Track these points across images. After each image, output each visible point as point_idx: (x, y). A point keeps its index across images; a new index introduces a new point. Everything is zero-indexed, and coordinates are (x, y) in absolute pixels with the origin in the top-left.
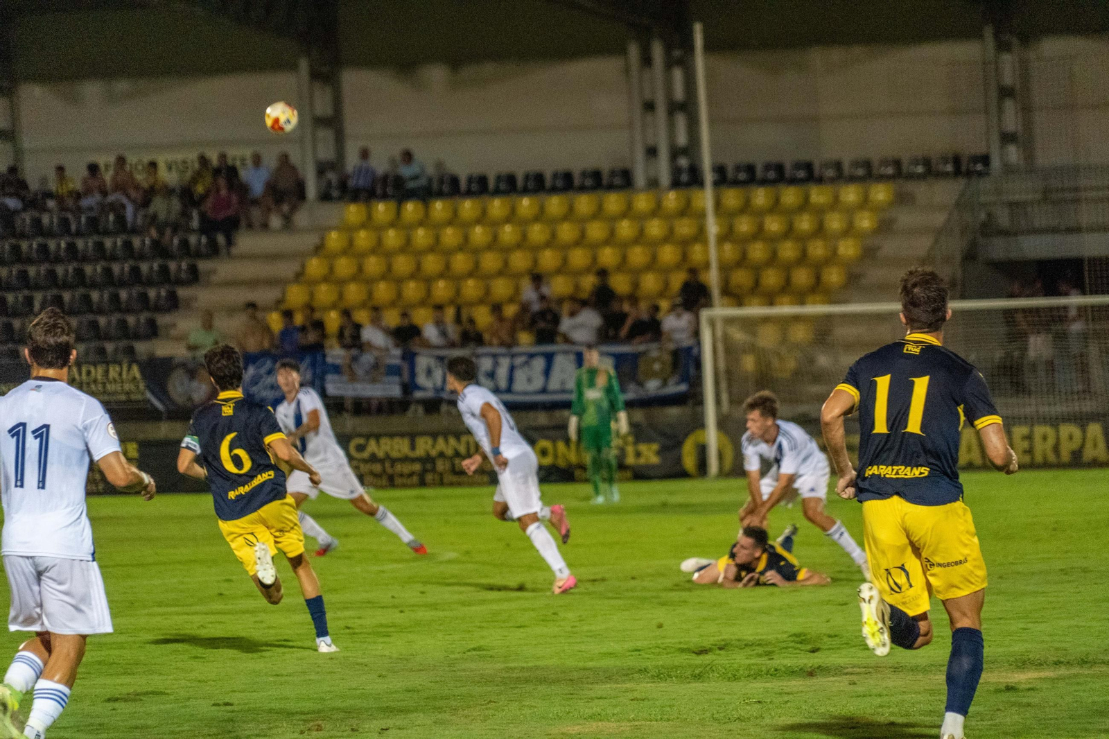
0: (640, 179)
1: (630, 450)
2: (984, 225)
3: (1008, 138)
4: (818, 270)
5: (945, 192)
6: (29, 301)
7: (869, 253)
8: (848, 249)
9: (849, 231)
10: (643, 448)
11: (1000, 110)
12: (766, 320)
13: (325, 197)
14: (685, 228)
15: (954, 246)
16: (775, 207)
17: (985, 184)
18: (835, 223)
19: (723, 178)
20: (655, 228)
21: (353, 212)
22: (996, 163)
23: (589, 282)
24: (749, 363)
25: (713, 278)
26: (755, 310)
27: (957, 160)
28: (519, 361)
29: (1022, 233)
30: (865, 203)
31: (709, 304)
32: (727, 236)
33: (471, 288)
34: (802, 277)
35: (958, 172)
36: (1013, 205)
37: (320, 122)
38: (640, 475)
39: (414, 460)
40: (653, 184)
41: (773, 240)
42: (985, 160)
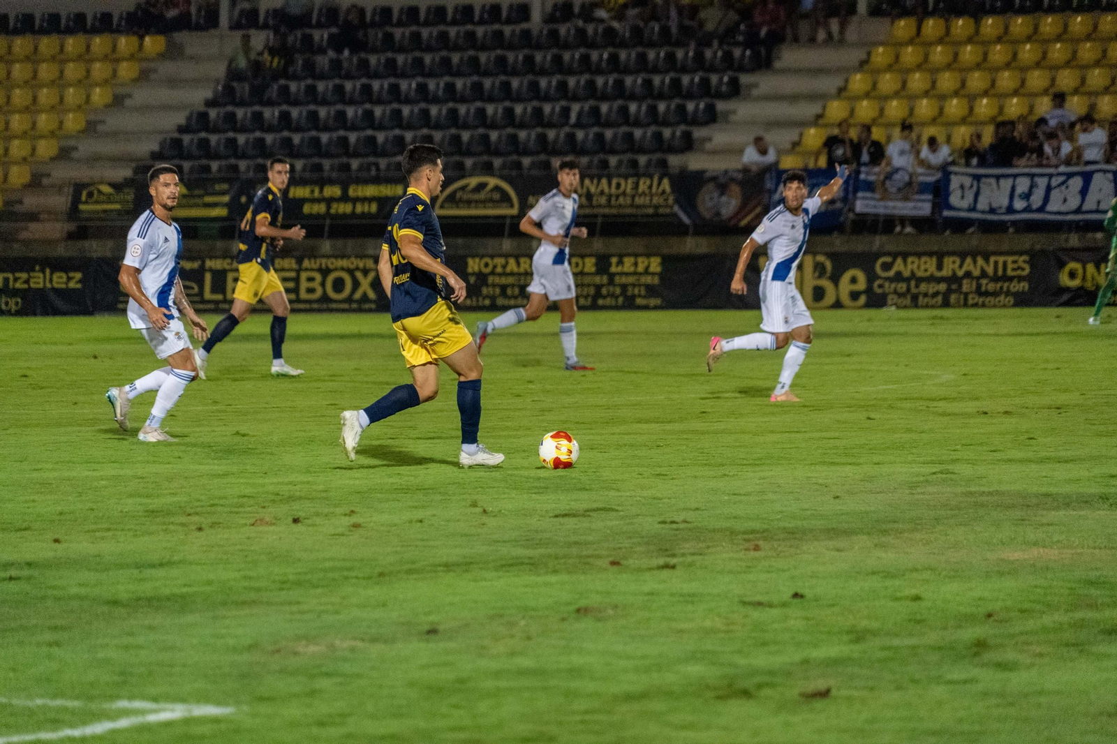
21: (903, 27)
28: (1056, 181)
33: (1014, 106)
39: (940, 280)
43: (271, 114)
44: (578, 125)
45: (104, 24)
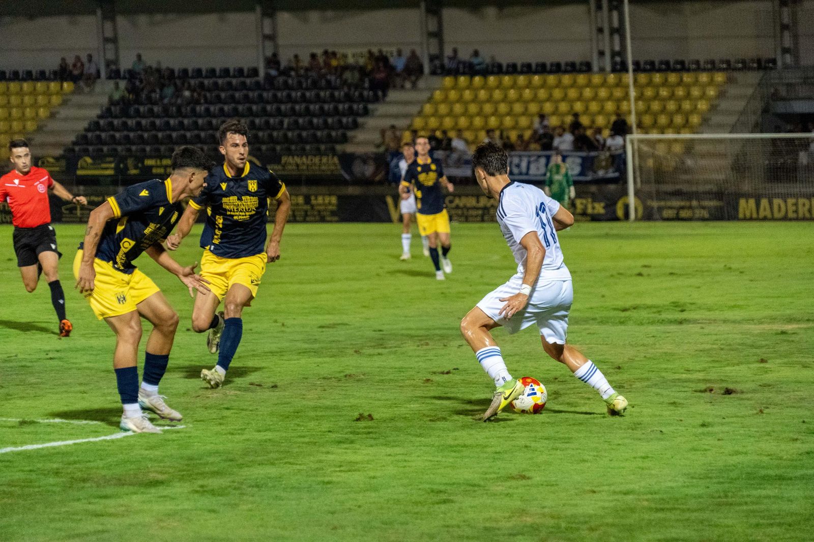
0: (595, 68)
1: (590, 206)
2: (773, 95)
3: (785, 51)
4: (687, 115)
5: (753, 77)
6: (281, 123)
7: (713, 108)
8: (702, 106)
9: (703, 96)
10: (597, 205)
11: (782, 37)
12: (660, 141)
13: (433, 73)
14: (618, 93)
15: (758, 105)
16: (665, 83)
17: (773, 74)
18: (696, 92)
19: (638, 68)
20: (603, 93)
21: (448, 81)
22: (779, 63)
23: (569, 119)
24: (650, 163)
25: (632, 120)
26: (654, 136)
27: (759, 61)
28: (532, 159)
29: (792, 99)
30: (711, 82)
31: (631, 133)
32: (640, 97)
33: (508, 121)
34: (678, 119)
35: (760, 67)
36: (789, 85)
37: (432, 35)
38: (595, 218)
39: (477, 209)
40: (602, 70)
41: (664, 100)
42: (774, 61)
43: (131, 122)
44: (289, 129)
45: (42, 76)
